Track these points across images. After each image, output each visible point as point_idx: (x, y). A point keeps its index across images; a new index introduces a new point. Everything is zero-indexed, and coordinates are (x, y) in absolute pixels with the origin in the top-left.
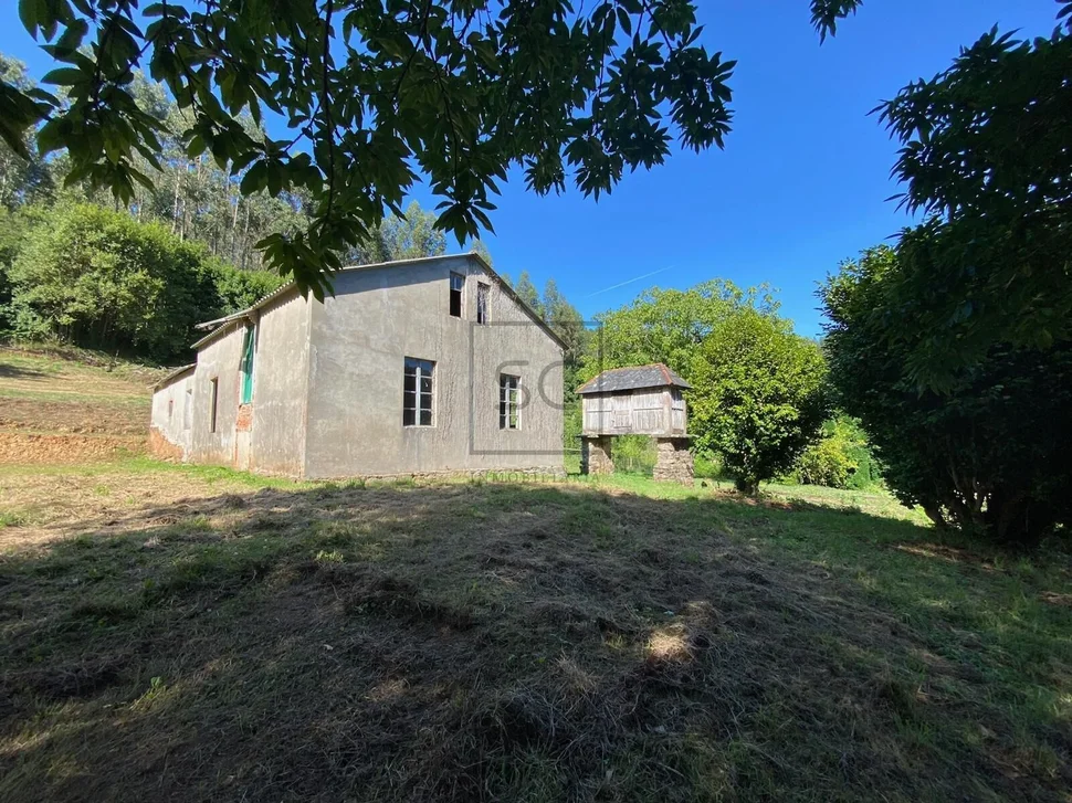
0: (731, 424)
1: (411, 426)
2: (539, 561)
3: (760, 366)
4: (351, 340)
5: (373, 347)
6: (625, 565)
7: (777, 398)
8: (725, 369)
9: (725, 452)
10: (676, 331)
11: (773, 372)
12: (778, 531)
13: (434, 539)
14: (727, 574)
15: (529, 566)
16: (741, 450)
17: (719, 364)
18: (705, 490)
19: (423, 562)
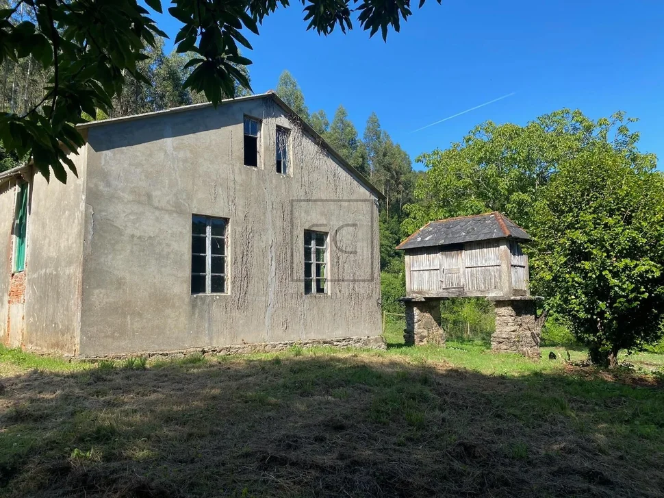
0: (580, 284)
1: (201, 294)
2: (328, 460)
3: (611, 213)
4: (131, 198)
5: (156, 204)
6: (436, 462)
7: (634, 252)
8: (569, 218)
9: (575, 317)
10: (515, 171)
11: (628, 221)
12: (635, 415)
13: (211, 433)
14: (560, 473)
15: (314, 466)
16: (593, 314)
17: (562, 212)
18: (553, 363)
19: (192, 461)
